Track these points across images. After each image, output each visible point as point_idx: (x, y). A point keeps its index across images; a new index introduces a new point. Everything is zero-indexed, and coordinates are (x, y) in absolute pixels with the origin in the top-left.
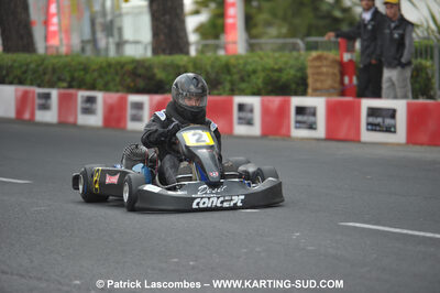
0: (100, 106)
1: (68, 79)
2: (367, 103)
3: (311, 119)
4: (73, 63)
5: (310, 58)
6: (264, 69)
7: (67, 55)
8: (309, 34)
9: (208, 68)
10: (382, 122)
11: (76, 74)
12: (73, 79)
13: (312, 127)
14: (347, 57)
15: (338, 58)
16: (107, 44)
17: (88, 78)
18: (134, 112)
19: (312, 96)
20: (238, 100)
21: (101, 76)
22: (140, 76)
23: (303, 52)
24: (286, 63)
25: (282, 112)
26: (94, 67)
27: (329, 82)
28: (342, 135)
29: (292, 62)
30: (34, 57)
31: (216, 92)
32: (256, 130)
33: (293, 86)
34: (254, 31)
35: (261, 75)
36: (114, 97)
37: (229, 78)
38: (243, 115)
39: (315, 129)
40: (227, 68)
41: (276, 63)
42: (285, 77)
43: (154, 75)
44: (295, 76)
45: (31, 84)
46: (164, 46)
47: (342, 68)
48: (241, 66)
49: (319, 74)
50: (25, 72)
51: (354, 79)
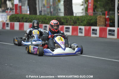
0: (48, 28)
1: (41, 21)
2: (109, 28)
3: (96, 32)
4: (43, 17)
5: (98, 17)
6: (87, 19)
9: (73, 19)
10: (112, 32)
12: (42, 21)
13: (96, 34)
14: (107, 17)
15: (105, 17)
17: (46, 21)
19: (98, 26)
20: (79, 27)
25: (89, 29)
27: (102, 23)
28: (103, 36)
29: (94, 18)
31: (75, 25)
32: (83, 35)
33: (94, 24)
35: (86, 21)
37: (78, 21)
38: (80, 31)
39: (97, 34)
40: (78, 19)
41: (90, 18)
42: (92, 21)
43: (61, 21)
44: (95, 21)
46: (67, 13)
47: (106, 20)
48: (81, 19)
49: (101, 21)
50: (32, 20)
51: (109, 22)
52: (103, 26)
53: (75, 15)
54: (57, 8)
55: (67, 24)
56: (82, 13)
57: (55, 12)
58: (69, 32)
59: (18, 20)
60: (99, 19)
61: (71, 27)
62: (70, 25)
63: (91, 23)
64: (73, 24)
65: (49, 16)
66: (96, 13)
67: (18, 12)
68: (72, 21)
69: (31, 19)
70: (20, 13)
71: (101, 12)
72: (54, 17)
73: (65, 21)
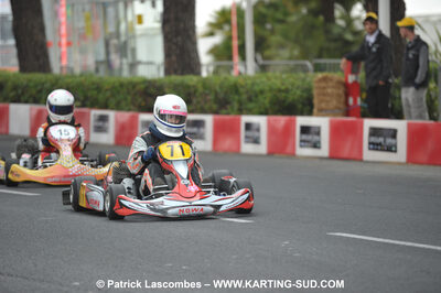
0: (111, 125)
1: (82, 98)
2: (369, 123)
3: (316, 138)
5: (315, 79)
6: (271, 90)
7: (81, 75)
8: (320, 56)
9: (218, 89)
10: (383, 141)
11: (89, 94)
12: (86, 98)
13: (316, 146)
14: (351, 79)
15: (343, 79)
16: (121, 64)
17: (101, 97)
19: (318, 115)
20: (245, 119)
21: (113, 96)
22: (151, 96)
23: (311, 74)
24: (293, 85)
25: (288, 131)
26: (106, 87)
27: (334, 103)
28: (345, 154)
29: (299, 83)
30: (49, 76)
31: (224, 111)
32: (262, 148)
33: (300, 106)
34: (267, 53)
35: (269, 95)
36: (125, 116)
37: (236, 97)
38: (250, 134)
39: (319, 148)
40: (235, 88)
41: (283, 85)
42: (291, 98)
44: (301, 96)
46: (176, 66)
47: (348, 90)
48: (249, 87)
49: (324, 95)
51: (359, 100)
52: (335, 115)
55: (192, 108)
58: (200, 137)
60: (320, 88)
61: (209, 119)
62: (203, 111)
63: (287, 103)
64: (215, 107)
68: (211, 97)
69: (39, 88)
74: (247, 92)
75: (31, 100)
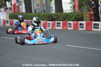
0: (42, 24)
2: (94, 22)
3: (83, 26)
4: (37, 15)
5: (84, 13)
6: (75, 15)
10: (96, 26)
13: (83, 28)
14: (92, 13)
15: (90, 13)
18: (48, 25)
19: (84, 21)
20: (69, 22)
21: (42, 17)
22: (50, 17)
24: (80, 14)
25: (77, 24)
27: (88, 18)
28: (89, 29)
31: (65, 20)
32: (72, 28)
33: (81, 19)
35: (74, 17)
36: (44, 22)
37: (67, 17)
38: (69, 25)
42: (79, 17)
43: (53, 17)
45: (29, 20)
46: (58, 11)
47: (91, 15)
48: (70, 15)
49: (86, 16)
50: (28, 17)
51: (94, 17)
52: (88, 21)
53: (64, 12)
54: (49, 6)
55: (58, 20)
56: (70, 10)
57: (48, 10)
58: (60, 26)
59: (16, 18)
61: (61, 22)
62: (61, 21)
63: (78, 18)
64: (63, 19)
65: (43, 13)
66: (83, 10)
67: (16, 11)
68: (62, 17)
70: (18, 12)
71: (87, 8)
72: (47, 14)
73: (56, 17)
74: (69, 16)
75: (26, 19)
